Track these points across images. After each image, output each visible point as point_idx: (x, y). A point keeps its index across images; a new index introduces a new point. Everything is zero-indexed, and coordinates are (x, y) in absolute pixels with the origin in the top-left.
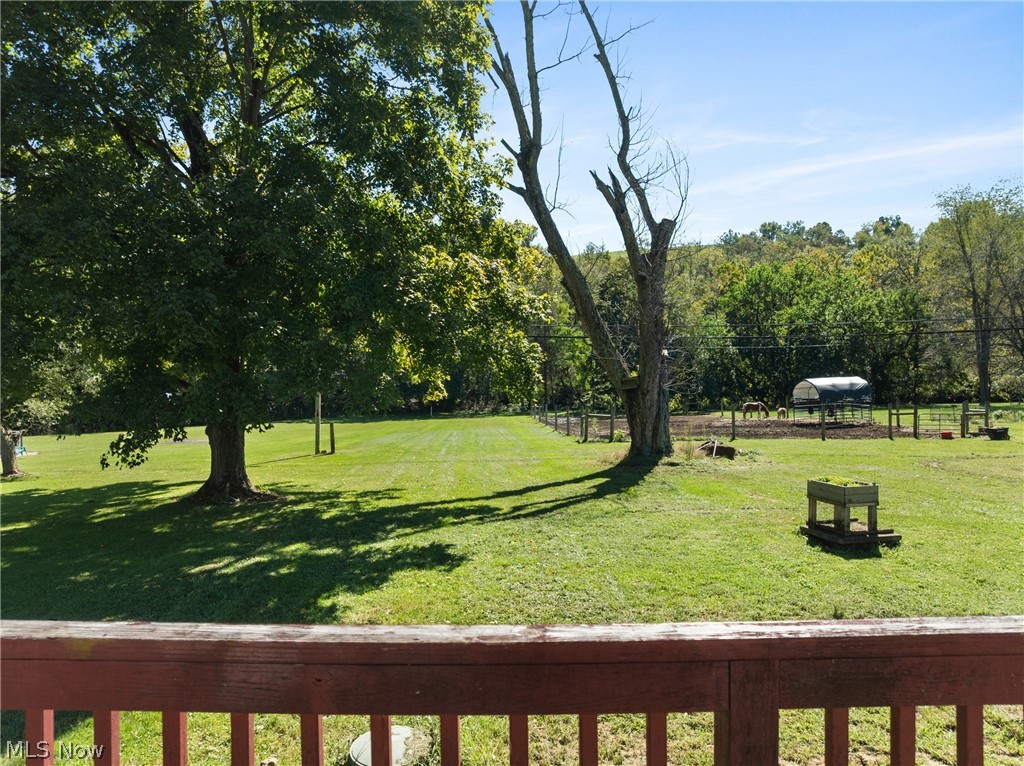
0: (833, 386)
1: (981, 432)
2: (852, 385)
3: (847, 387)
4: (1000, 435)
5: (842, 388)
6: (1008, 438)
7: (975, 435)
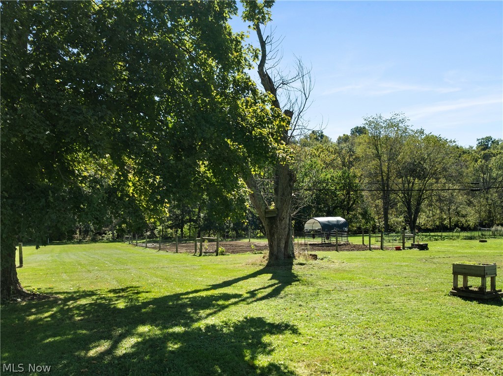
0: (328, 222)
1: (413, 246)
2: (338, 221)
3: (335, 223)
4: (423, 247)
5: (333, 223)
6: (427, 249)
7: (410, 248)
